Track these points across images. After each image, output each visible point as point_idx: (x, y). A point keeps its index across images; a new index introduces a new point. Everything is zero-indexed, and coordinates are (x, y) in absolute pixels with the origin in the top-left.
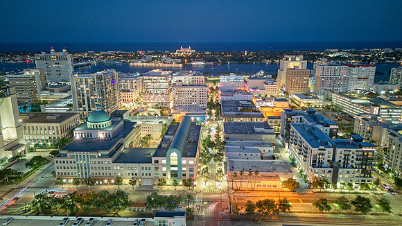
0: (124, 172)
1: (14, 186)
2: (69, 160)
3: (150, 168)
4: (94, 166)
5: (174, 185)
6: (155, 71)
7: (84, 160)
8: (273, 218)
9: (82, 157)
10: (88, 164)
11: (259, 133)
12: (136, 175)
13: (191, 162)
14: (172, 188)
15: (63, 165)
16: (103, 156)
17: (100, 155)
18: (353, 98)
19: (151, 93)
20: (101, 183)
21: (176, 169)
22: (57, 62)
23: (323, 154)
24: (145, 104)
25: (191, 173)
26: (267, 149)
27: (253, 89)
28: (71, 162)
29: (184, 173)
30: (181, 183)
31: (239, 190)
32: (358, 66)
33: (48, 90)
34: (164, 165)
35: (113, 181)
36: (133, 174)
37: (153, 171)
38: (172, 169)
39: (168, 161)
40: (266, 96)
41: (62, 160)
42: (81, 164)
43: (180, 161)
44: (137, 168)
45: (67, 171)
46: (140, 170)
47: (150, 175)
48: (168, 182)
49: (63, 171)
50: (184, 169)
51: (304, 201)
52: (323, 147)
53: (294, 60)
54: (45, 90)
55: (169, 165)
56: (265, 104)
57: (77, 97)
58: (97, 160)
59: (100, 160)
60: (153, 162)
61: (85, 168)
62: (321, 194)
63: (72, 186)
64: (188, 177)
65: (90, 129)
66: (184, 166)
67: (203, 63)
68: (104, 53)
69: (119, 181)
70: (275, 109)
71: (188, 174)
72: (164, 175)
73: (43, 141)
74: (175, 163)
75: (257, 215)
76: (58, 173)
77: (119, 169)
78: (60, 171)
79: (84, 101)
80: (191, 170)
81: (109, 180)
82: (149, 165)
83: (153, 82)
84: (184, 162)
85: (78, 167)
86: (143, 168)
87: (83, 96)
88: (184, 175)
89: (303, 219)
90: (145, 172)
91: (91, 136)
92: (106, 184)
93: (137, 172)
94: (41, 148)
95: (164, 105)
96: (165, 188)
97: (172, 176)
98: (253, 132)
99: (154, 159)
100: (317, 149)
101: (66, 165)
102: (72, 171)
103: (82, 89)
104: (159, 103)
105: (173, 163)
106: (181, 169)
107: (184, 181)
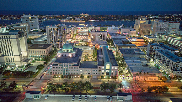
0: (84, 72)
1: (33, 79)
2: (59, 67)
3: (96, 71)
4: (70, 69)
5: (108, 78)
6: (81, 24)
7: (66, 67)
8: (161, 95)
9: (65, 65)
10: (68, 69)
11: (138, 54)
12: (90, 73)
13: (116, 68)
14: (107, 80)
15: (56, 69)
16: (74, 65)
17: (73, 64)
18: (174, 38)
19: (80, 35)
20: (73, 77)
21: (109, 71)
22: (32, 20)
23: (178, 65)
24: (77, 40)
25: (116, 73)
26: (144, 61)
27: (125, 33)
28: (60, 68)
29: (112, 73)
30: (111, 77)
31: (139, 81)
32: (172, 23)
33: (31, 33)
34: (103, 69)
35: (79, 76)
36: (88, 73)
37: (97, 72)
38: (107, 71)
39: (105, 67)
40: (131, 36)
41: (56, 67)
42: (65, 69)
43: (110, 68)
44: (90, 71)
45: (58, 72)
46: (92, 72)
47: (96, 74)
48: (104, 77)
49: (56, 72)
50: (113, 71)
51: (172, 86)
52: (179, 61)
53: (142, 20)
54: (30, 33)
55: (105, 69)
56: (132, 40)
57: (49, 37)
58: (72, 67)
59: (74, 67)
60: (98, 68)
61: (66, 71)
62: (178, 83)
63: (60, 79)
64: (114, 75)
65: (64, 52)
66: (113, 70)
67: (94, 21)
68: (47, 16)
69: (82, 77)
70: (138, 42)
71: (114, 74)
72: (103, 74)
73: (38, 57)
74: (109, 68)
75: (153, 93)
76: (54, 73)
77: (82, 71)
78: (54, 72)
79: (52, 38)
80: (116, 72)
81: (77, 76)
82: (96, 69)
83: (81, 30)
84: (113, 68)
85: (63, 70)
86: (93, 71)
87: (52, 36)
88: (112, 74)
89: (175, 95)
90: (94, 72)
91: (65, 55)
92: (76, 78)
93: (90, 72)
94: (38, 60)
95: (86, 40)
96: (104, 80)
97: (106, 74)
98: (135, 53)
99: (98, 66)
100: (176, 62)
101: (57, 69)
102: (60, 72)
103: (52, 33)
104: (84, 39)
105: (107, 68)
106: (111, 71)
107: (112, 77)
